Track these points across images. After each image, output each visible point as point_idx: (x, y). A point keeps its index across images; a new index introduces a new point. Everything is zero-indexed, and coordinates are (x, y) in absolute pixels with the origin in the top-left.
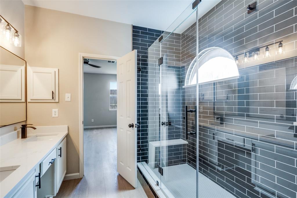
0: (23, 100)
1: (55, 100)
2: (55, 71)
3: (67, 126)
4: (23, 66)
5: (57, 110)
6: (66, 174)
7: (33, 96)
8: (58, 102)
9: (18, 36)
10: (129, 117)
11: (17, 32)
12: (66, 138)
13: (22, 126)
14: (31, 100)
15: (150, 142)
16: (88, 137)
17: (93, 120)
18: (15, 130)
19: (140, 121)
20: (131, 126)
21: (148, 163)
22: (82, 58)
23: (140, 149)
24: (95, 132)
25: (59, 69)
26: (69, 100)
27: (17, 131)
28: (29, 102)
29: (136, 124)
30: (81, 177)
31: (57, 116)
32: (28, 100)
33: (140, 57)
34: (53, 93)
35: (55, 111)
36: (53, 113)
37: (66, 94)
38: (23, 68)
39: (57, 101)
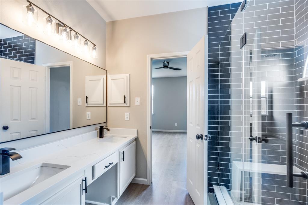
0: (105, 105)
1: (127, 104)
2: (127, 77)
3: (136, 129)
4: (105, 75)
5: (128, 114)
6: (135, 177)
7: (111, 100)
8: (130, 106)
9: (95, 49)
10: (198, 125)
11: (95, 45)
12: (135, 142)
13: (100, 126)
14: (110, 104)
15: (233, 161)
16: (169, 141)
17: (176, 124)
18: (96, 130)
19: (219, 131)
20: (199, 137)
21: (231, 189)
22: (150, 60)
23: (219, 168)
24: (177, 136)
25: (130, 75)
26: (138, 104)
27: (97, 131)
28: (109, 106)
29: (206, 136)
30: (148, 184)
31: (128, 119)
32: (108, 105)
33: (219, 46)
34: (125, 97)
35: (127, 115)
36: (126, 116)
37: (136, 98)
38: (105, 77)
39: (128, 105)
